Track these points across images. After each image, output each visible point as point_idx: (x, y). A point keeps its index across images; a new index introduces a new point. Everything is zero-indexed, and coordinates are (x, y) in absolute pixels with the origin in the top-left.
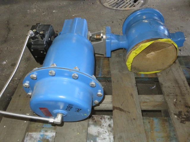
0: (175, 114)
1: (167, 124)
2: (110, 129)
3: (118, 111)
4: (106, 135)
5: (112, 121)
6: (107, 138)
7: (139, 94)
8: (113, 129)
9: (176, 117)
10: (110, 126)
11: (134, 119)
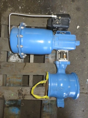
0: (22, 89)
1: (19, 85)
2: (17, 61)
3: (24, 65)
4: (15, 59)
5: (21, 62)
6: (14, 60)
7: (33, 75)
8: (17, 62)
9: (21, 89)
10: (19, 61)
11: (20, 71)
